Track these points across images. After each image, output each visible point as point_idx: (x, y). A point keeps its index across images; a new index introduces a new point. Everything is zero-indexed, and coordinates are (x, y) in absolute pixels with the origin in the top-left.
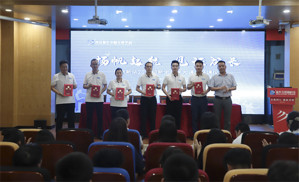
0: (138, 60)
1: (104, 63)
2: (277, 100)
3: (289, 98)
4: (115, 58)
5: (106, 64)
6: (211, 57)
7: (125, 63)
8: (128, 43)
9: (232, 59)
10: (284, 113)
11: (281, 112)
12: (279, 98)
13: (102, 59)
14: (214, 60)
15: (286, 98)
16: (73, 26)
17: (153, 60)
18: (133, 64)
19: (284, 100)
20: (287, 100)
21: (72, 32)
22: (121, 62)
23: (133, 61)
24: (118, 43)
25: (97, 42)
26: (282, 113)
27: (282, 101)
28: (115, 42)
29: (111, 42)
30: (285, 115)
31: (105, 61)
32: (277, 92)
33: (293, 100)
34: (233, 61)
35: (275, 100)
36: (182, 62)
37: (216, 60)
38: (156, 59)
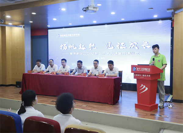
0: (83, 46)
1: (65, 48)
2: (139, 75)
3: (146, 74)
4: (70, 45)
5: (66, 49)
6: (130, 42)
7: (76, 48)
8: (77, 35)
9: (144, 43)
10: (144, 86)
11: (142, 85)
13: (64, 46)
14: (132, 44)
15: (144, 74)
16: (49, 26)
17: (92, 45)
18: (80, 49)
19: (143, 75)
20: (145, 76)
21: (49, 30)
22: (73, 48)
23: (80, 46)
24: (72, 36)
25: (61, 36)
26: (143, 86)
27: (142, 76)
28: (70, 35)
29: (68, 35)
31: (65, 47)
32: (137, 69)
33: (149, 76)
34: (146, 44)
35: (137, 75)
36: (110, 46)
37: (133, 44)
38: (93, 45)
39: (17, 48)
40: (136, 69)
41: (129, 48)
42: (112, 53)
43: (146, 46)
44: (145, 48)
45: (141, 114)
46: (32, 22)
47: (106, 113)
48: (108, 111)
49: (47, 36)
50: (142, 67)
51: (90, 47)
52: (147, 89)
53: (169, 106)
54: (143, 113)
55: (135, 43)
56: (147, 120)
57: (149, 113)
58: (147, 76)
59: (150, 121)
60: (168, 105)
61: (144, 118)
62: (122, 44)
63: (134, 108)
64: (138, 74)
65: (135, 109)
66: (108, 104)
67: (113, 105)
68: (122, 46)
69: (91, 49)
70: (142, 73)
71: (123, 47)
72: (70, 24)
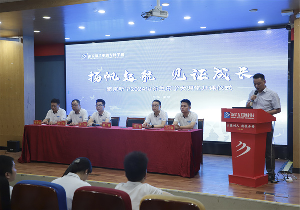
0: (131, 75)
1: (97, 80)
2: (235, 126)
3: (248, 124)
4: (107, 73)
5: (99, 81)
6: (215, 68)
7: (118, 79)
8: (120, 56)
9: (241, 69)
10: (245, 145)
11: (241, 143)
12: (237, 123)
13: (95, 75)
14: (219, 71)
15: (245, 124)
16: (67, 39)
17: (147, 74)
18: (125, 80)
19: (243, 126)
20: (246, 126)
22: (113, 78)
23: (126, 76)
24: (110, 56)
25: (90, 56)
26: (242, 145)
27: (241, 127)
28: (107, 55)
29: (104, 55)
30: (246, 148)
31: (98, 78)
32: (233, 115)
33: (253, 126)
34: (244, 72)
35: (231, 125)
36: (179, 75)
37: (221, 71)
38: (150, 73)
39: (9, 80)
40: (231, 114)
41: (214, 78)
42: (183, 88)
43: (243, 75)
44: (242, 78)
45: (240, 191)
46: (39, 32)
47: (180, 191)
48: (183, 187)
49: (63, 58)
50: (241, 112)
51: (143, 77)
52: (249, 149)
53: (288, 178)
54: (243, 190)
55: (224, 69)
56: (252, 201)
57: (254, 190)
58: (250, 126)
59: (257, 202)
60: (286, 177)
61: (246, 197)
62: (202, 71)
63: (228, 183)
64: (234, 123)
65: (230, 185)
66: (182, 176)
67: (190, 178)
68: (202, 75)
69: (145, 81)
70: (240, 122)
71: (204, 78)
72: (108, 36)
